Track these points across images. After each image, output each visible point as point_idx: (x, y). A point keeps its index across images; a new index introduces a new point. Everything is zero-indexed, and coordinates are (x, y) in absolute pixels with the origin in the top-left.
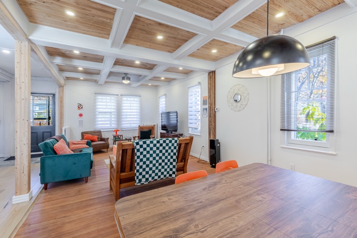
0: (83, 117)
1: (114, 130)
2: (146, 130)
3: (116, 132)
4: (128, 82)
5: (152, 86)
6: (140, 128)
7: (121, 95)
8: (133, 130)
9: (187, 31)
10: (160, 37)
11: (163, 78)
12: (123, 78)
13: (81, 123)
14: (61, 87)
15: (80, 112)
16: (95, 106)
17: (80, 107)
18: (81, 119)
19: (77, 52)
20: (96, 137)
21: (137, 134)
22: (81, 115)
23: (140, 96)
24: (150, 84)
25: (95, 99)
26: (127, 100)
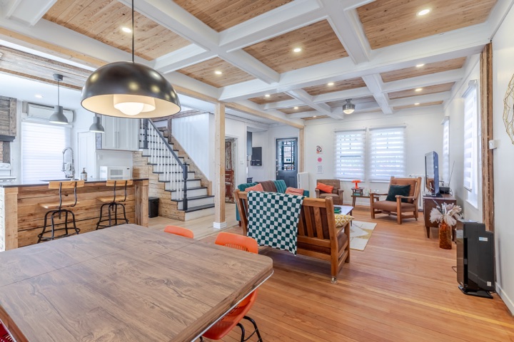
0: (322, 162)
1: (352, 180)
2: (400, 185)
3: (356, 184)
4: (351, 111)
5: (422, 105)
6: (394, 181)
7: (371, 130)
8: (382, 183)
9: (310, 25)
10: (297, 50)
11: (419, 90)
12: (344, 108)
13: (320, 168)
14: (302, 129)
15: (320, 155)
16: (335, 148)
17: (319, 150)
18: (320, 164)
19: (268, 96)
20: (330, 188)
21: (386, 190)
22: (320, 160)
23: (405, 127)
24: (417, 104)
25: (335, 140)
26: (381, 136)
